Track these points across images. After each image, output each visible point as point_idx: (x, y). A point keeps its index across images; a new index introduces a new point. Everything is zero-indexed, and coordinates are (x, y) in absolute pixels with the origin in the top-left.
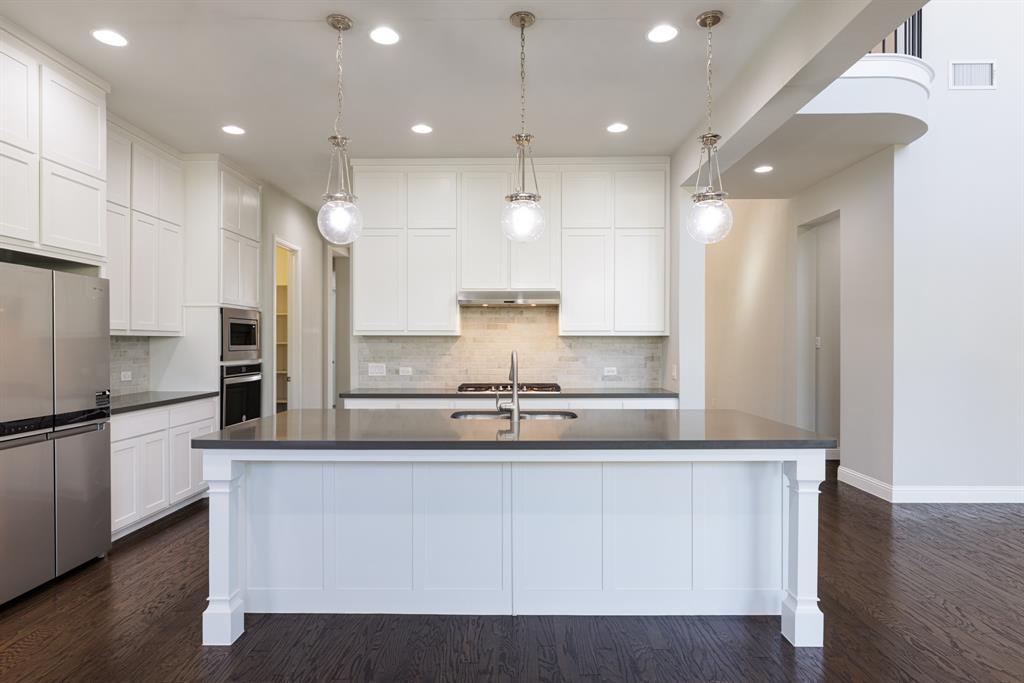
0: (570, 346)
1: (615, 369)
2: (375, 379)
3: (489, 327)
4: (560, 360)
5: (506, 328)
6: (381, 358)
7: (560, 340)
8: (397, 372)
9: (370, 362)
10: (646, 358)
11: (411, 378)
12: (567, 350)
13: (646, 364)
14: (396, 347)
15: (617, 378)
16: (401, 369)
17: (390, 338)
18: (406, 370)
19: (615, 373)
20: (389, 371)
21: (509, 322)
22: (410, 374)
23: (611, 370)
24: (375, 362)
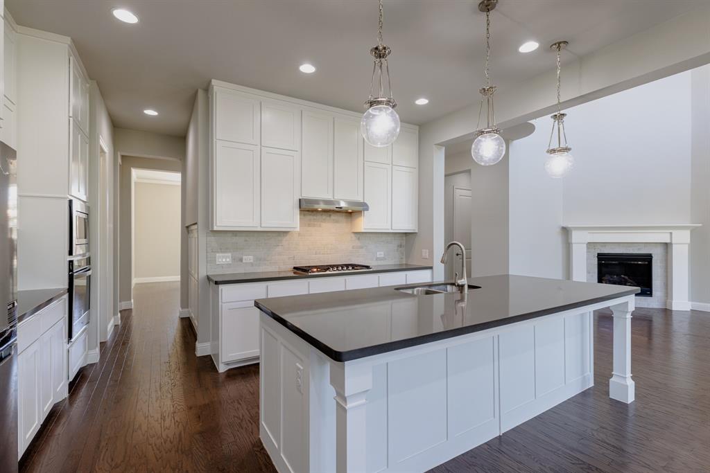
0: (359, 239)
1: (382, 253)
2: (222, 266)
3: (309, 225)
4: (353, 247)
5: (320, 226)
6: (227, 249)
7: (353, 235)
8: (241, 260)
9: (218, 252)
10: (398, 246)
11: (252, 264)
12: (357, 241)
13: (397, 250)
14: (239, 240)
15: (384, 259)
16: (244, 257)
17: (235, 233)
18: (248, 258)
19: (382, 256)
20: (234, 259)
21: (322, 222)
22: (252, 261)
23: (380, 254)
24: (222, 252)
